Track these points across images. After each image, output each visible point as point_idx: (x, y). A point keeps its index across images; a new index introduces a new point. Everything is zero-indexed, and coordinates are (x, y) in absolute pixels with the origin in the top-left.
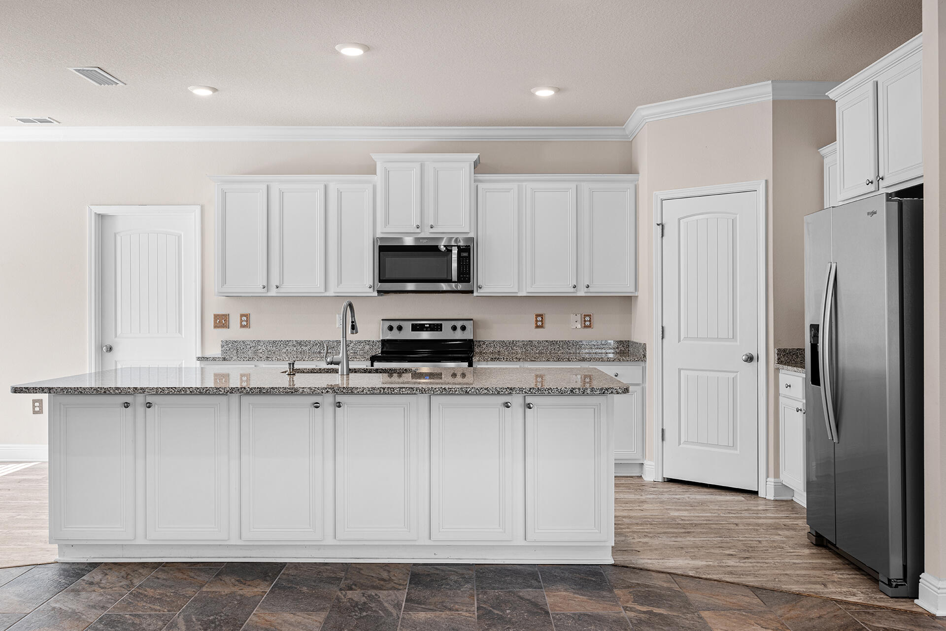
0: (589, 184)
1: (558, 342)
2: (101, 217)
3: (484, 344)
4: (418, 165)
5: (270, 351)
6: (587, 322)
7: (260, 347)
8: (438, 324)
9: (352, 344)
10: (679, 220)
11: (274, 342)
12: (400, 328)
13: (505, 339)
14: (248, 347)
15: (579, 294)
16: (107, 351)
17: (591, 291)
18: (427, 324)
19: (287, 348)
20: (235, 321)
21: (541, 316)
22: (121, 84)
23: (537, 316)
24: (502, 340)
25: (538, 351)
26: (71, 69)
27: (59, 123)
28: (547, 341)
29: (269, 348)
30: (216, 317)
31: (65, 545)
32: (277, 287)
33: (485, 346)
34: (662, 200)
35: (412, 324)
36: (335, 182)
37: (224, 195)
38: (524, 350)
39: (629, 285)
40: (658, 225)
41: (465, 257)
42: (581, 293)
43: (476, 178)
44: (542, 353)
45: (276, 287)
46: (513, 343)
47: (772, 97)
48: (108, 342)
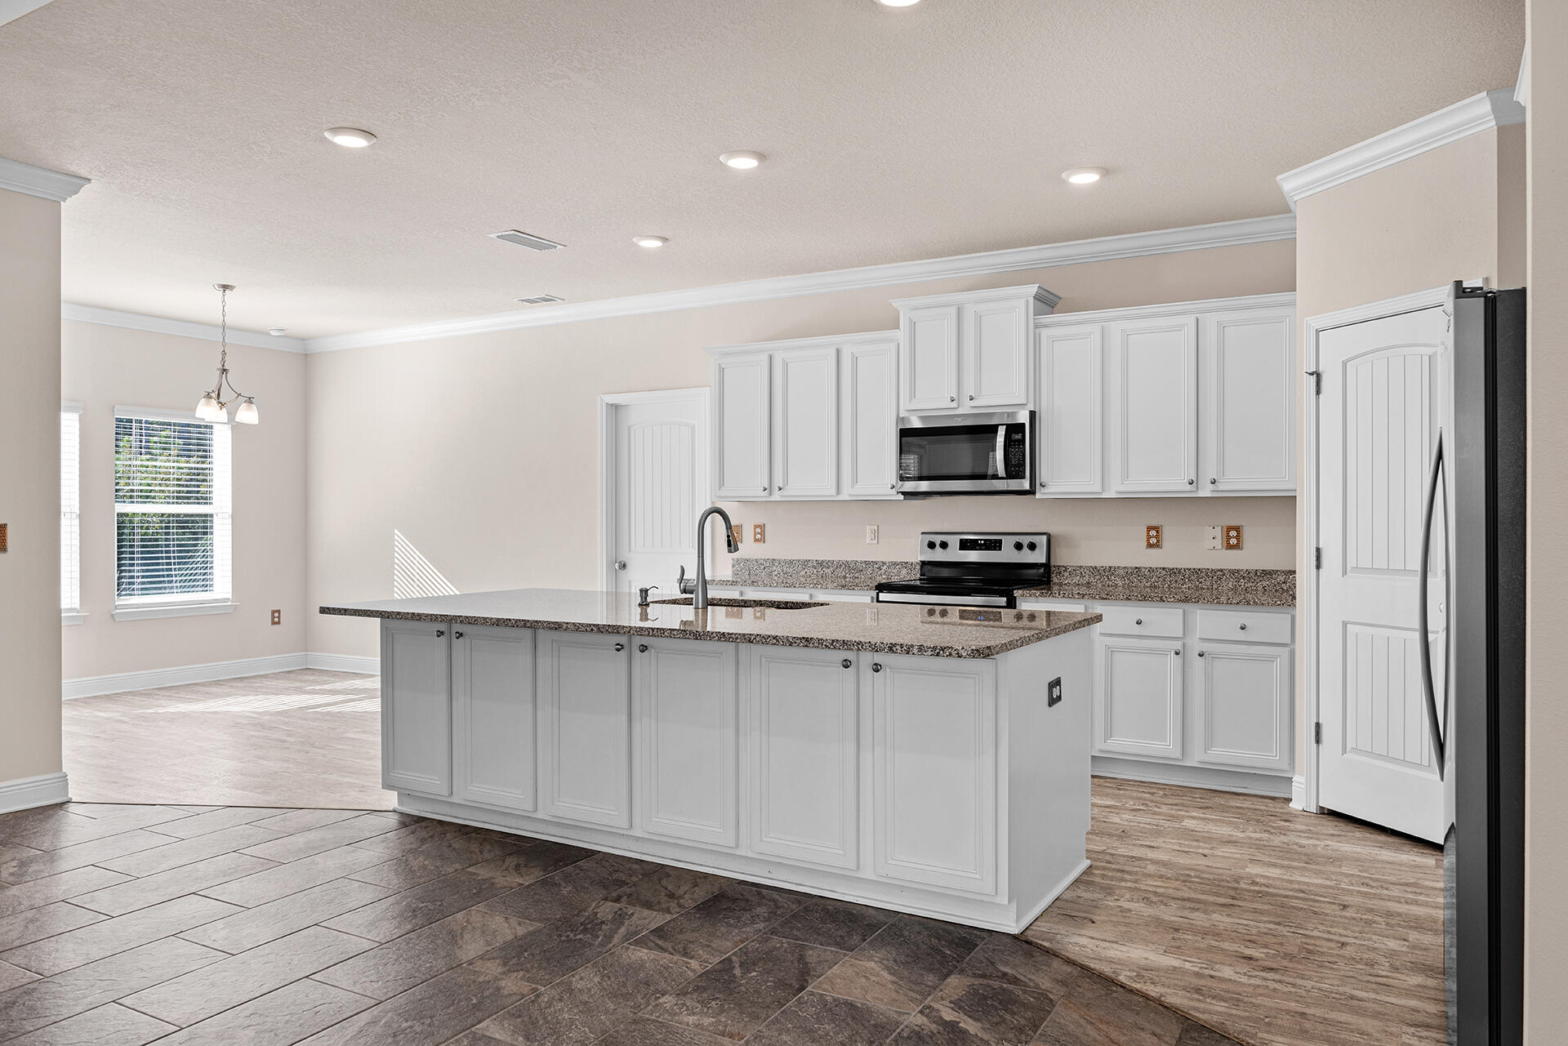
0: (1216, 315)
1: (1182, 570)
2: (616, 408)
3: (1065, 571)
4: (953, 311)
5: (786, 573)
6: (1233, 538)
7: (774, 568)
8: (995, 540)
9: (885, 566)
10: (1345, 364)
11: (791, 562)
12: (944, 545)
13: (1098, 565)
14: (762, 567)
15: (1201, 494)
16: (620, 568)
17: (1221, 488)
18: (981, 540)
20: (748, 534)
21: (1157, 529)
22: (559, 247)
23: (1149, 529)
24: (1093, 565)
25: (1149, 584)
26: (494, 236)
27: (564, 300)
28: (1164, 569)
29: (785, 570)
31: (405, 794)
32: (780, 489)
33: (1068, 574)
34: (1318, 331)
35: (961, 540)
36: (851, 344)
37: (722, 370)
38: (1127, 582)
39: (1287, 479)
40: (1312, 374)
41: (1018, 440)
42: (1206, 492)
43: (1037, 321)
44: (1155, 587)
45: (778, 489)
46: (1111, 571)
47: (1494, 123)
48: (622, 558)
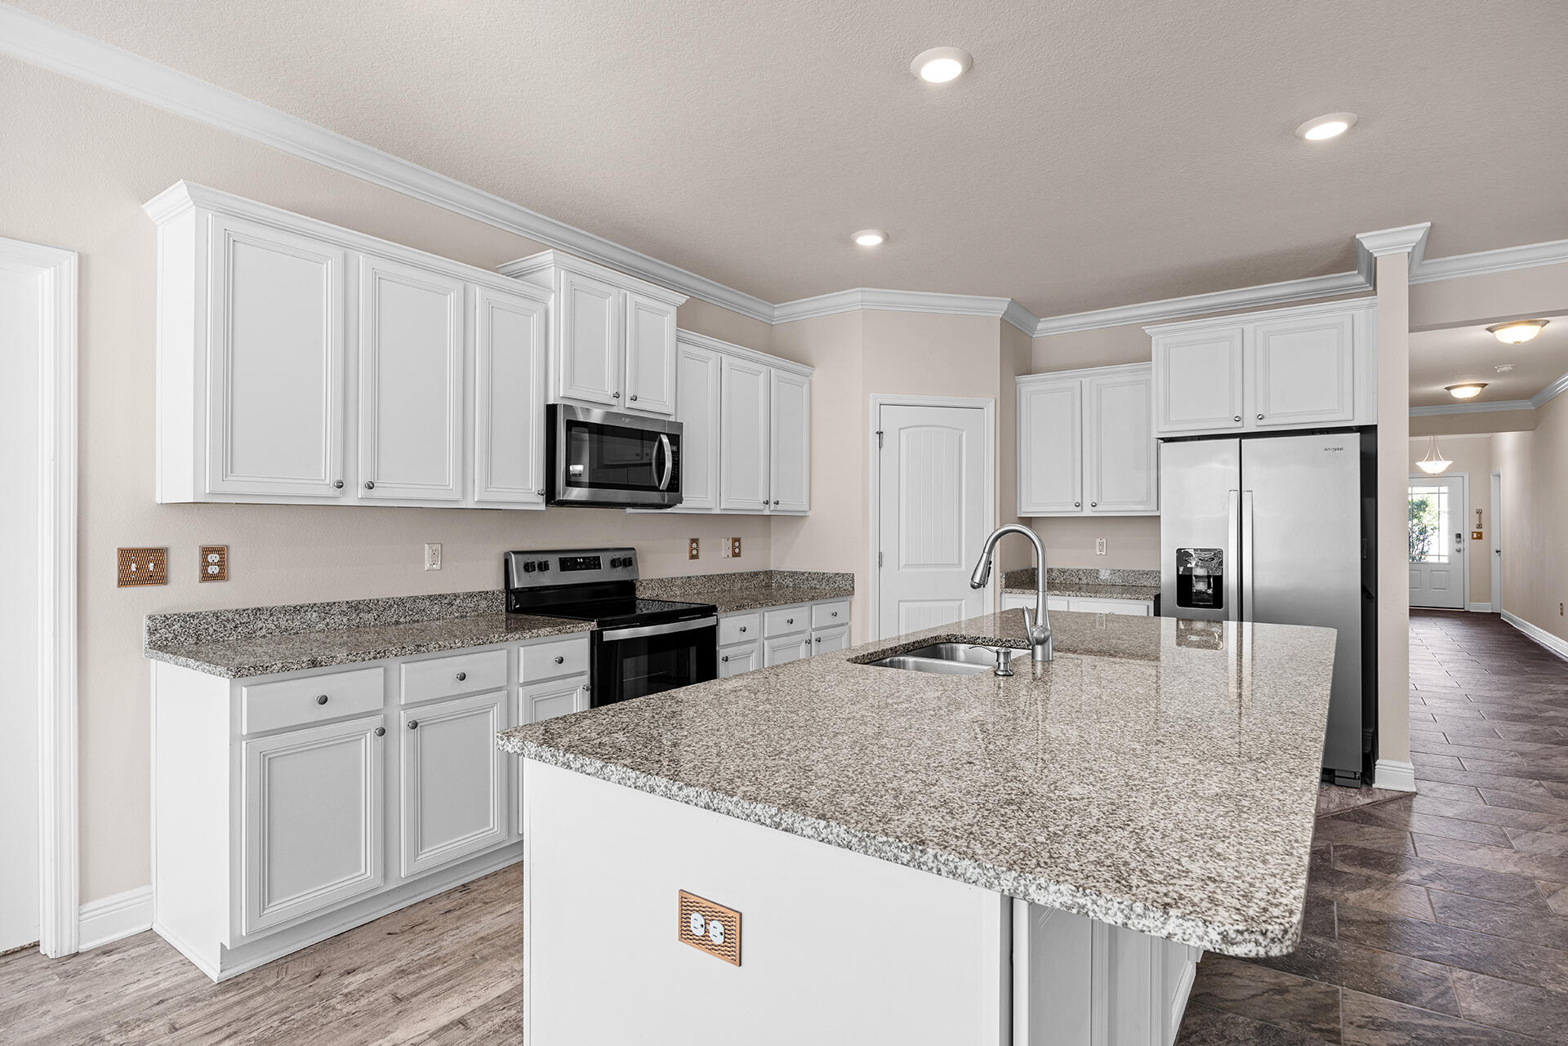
0: (776, 370)
6: (737, 549)
7: (260, 624)
8: (593, 558)
11: (296, 609)
12: (543, 567)
14: (230, 626)
17: (777, 508)
18: (580, 558)
19: (328, 620)
20: (184, 566)
23: (692, 541)
29: (283, 624)
30: (125, 555)
34: (881, 404)
35: (560, 559)
37: (231, 245)
40: (878, 433)
41: (674, 452)
43: (678, 333)
46: (673, 582)
